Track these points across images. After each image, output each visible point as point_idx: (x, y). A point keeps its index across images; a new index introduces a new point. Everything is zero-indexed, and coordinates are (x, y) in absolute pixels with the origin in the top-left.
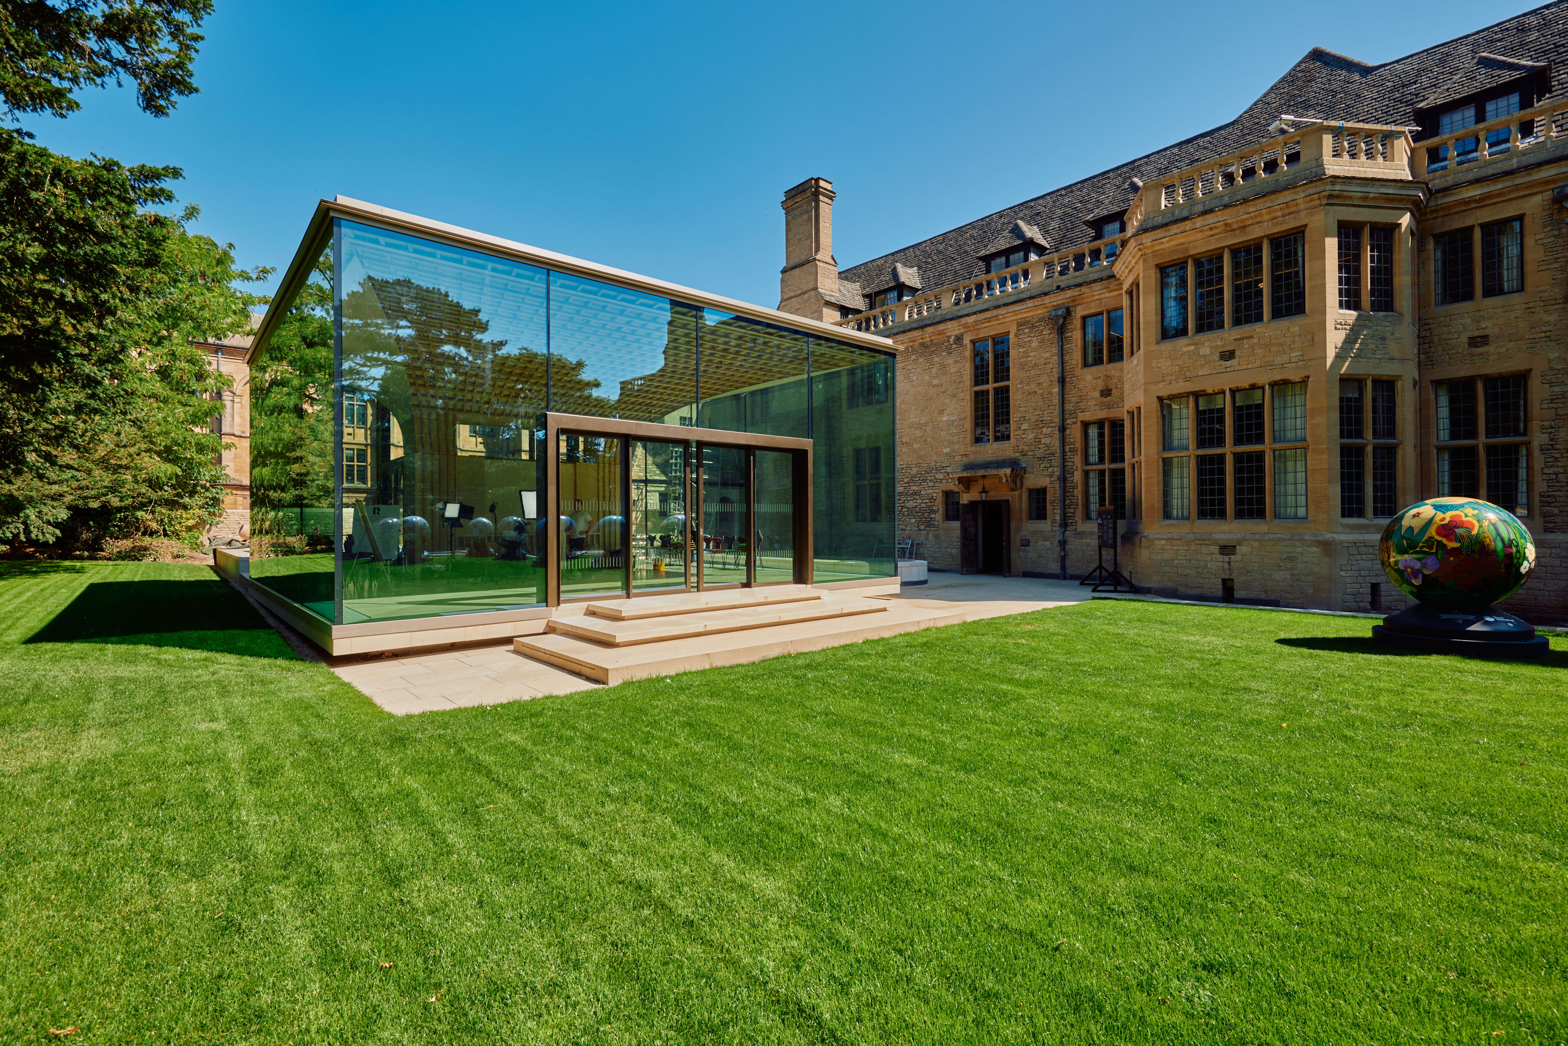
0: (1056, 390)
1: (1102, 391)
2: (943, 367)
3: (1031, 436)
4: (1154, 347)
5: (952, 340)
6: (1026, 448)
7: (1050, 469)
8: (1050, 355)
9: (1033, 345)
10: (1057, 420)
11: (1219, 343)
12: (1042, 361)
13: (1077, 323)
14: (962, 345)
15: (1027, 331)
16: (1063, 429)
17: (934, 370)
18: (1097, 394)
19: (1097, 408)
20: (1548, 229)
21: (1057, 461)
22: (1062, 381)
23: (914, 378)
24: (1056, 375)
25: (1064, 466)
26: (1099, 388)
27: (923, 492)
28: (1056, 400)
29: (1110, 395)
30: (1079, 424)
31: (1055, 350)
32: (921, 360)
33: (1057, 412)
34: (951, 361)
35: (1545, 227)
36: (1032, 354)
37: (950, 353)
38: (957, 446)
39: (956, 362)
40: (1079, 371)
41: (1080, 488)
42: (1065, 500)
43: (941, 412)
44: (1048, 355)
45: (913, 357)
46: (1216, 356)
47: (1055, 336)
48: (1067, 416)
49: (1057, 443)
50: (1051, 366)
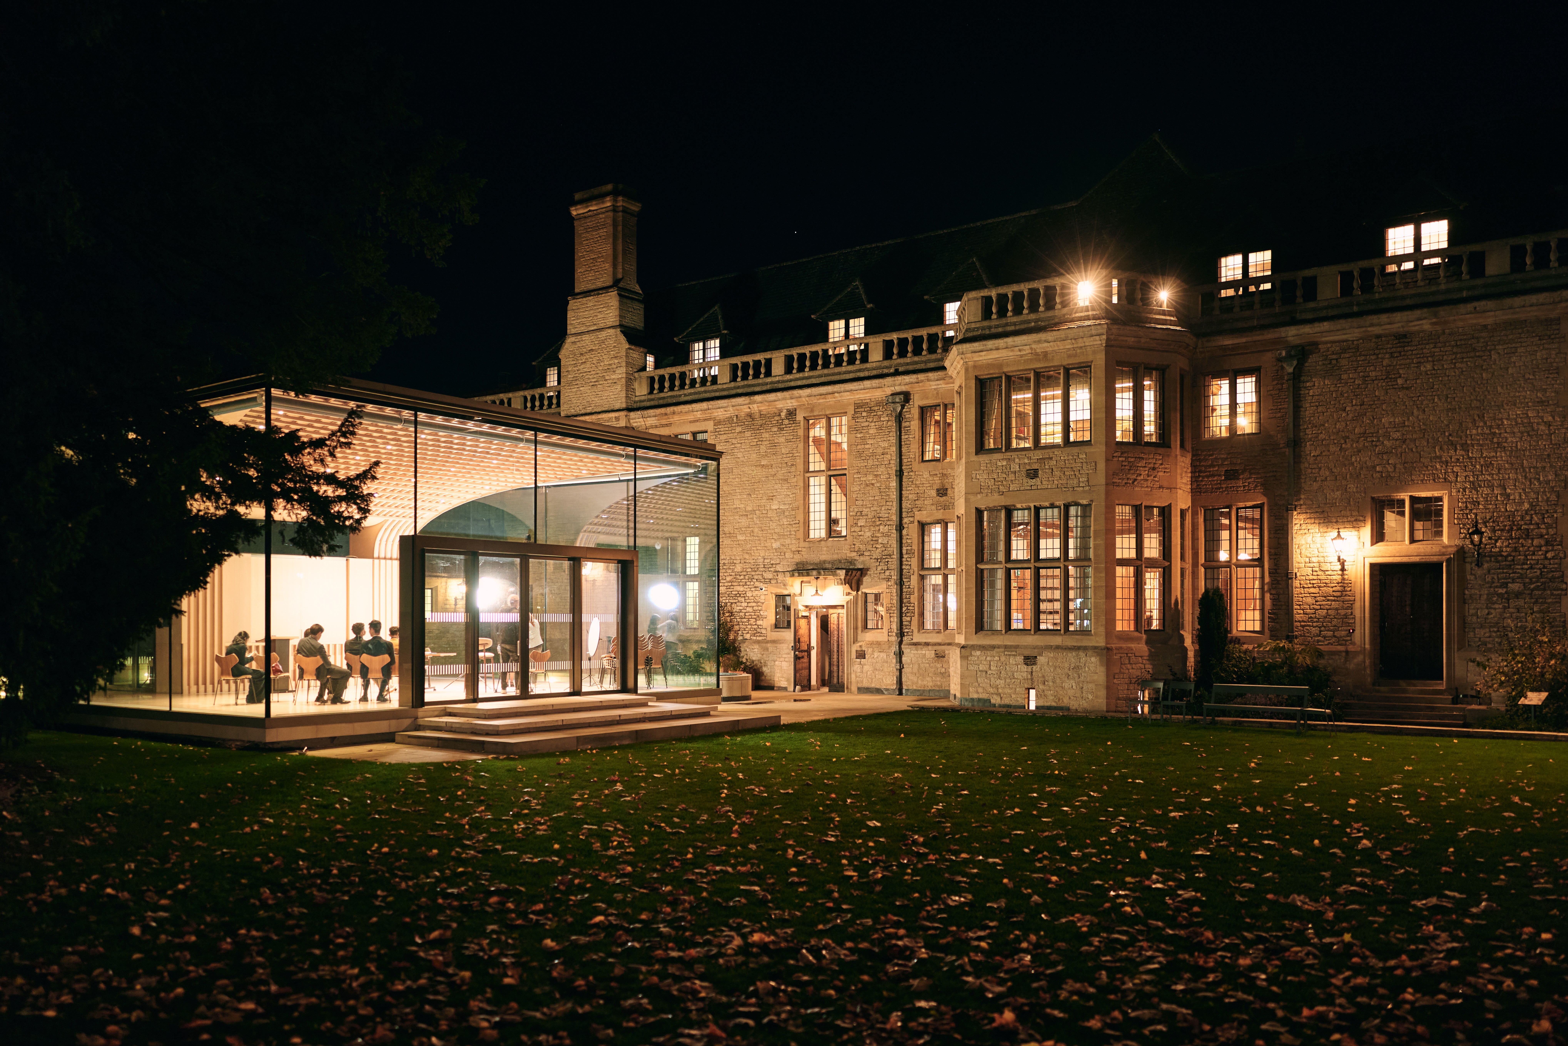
0: (894, 484)
1: (938, 490)
2: (774, 445)
3: (868, 534)
4: (974, 458)
5: (783, 414)
6: (863, 547)
7: (887, 573)
8: (888, 443)
9: (871, 431)
10: (894, 518)
11: (1026, 461)
12: (880, 451)
13: (915, 412)
14: (794, 422)
15: (864, 414)
16: (900, 527)
17: (763, 449)
18: (934, 493)
19: (934, 507)
20: (1275, 382)
21: (894, 563)
22: (900, 474)
23: (740, 455)
24: (894, 467)
25: (901, 570)
26: (935, 487)
27: (749, 594)
28: (894, 496)
29: (946, 494)
30: (916, 523)
31: (893, 439)
32: (748, 434)
33: (894, 509)
34: (782, 440)
35: (1273, 380)
36: (870, 442)
37: (781, 429)
38: (788, 541)
39: (788, 441)
40: (916, 466)
41: (916, 594)
42: (901, 607)
43: (771, 498)
44: (886, 444)
45: (739, 429)
46: (1024, 474)
47: (893, 424)
48: (904, 515)
49: (894, 544)
50: (889, 456)
